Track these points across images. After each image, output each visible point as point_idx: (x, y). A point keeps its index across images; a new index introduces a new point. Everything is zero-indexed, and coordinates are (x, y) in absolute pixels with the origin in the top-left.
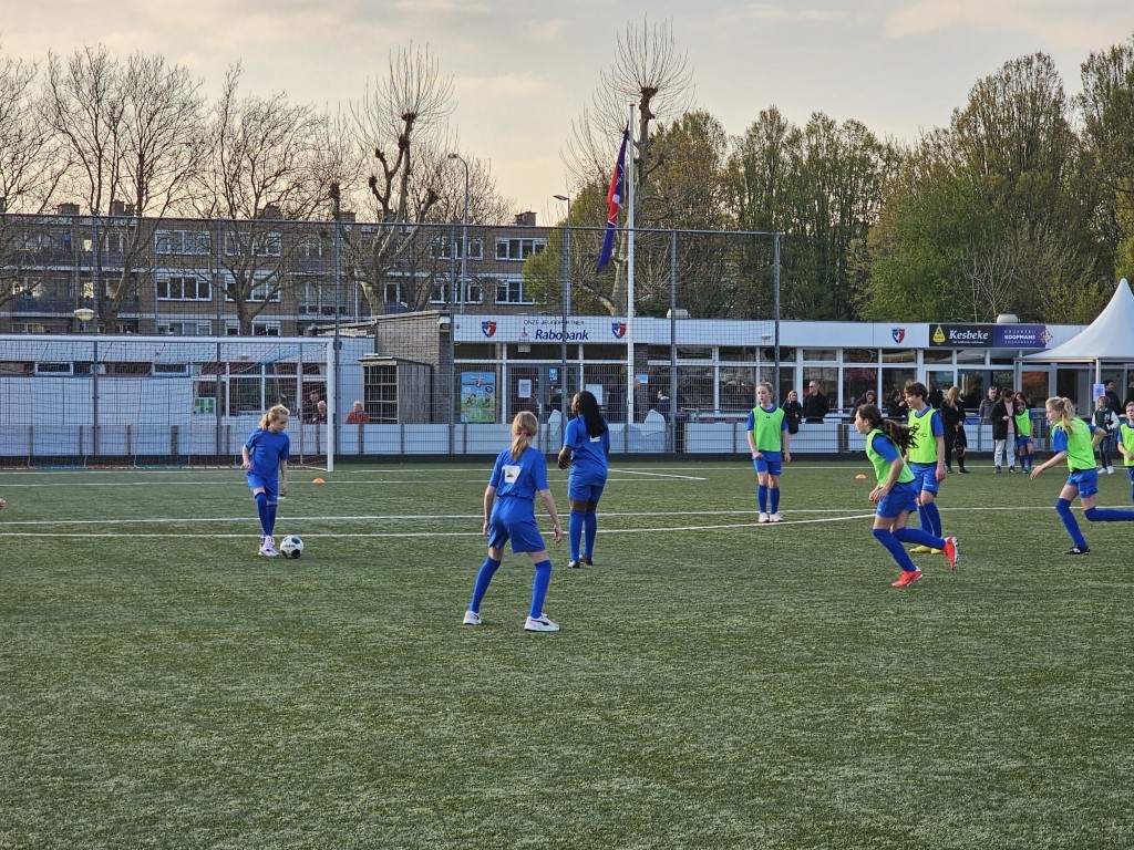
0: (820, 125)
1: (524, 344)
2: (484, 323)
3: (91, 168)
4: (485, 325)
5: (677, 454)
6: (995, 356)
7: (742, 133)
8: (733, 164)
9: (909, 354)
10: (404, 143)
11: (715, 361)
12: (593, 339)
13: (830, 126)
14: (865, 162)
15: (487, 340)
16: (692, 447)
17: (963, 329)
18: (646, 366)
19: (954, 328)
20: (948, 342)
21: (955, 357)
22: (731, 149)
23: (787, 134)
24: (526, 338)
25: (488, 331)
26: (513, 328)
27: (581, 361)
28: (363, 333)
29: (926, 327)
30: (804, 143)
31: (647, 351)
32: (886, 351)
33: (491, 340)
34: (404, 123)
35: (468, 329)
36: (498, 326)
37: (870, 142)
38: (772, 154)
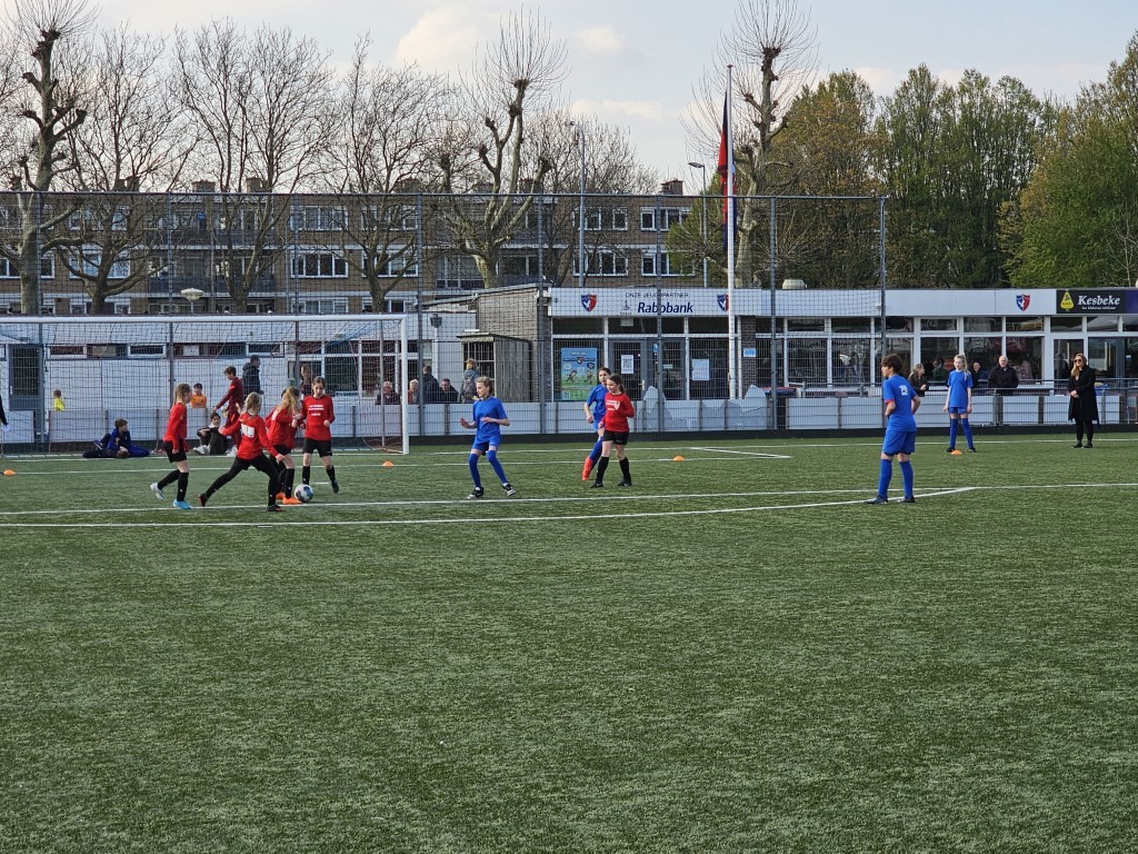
0: (975, 82)
1: (626, 318)
2: (583, 297)
3: (221, 144)
4: (584, 299)
5: (779, 430)
6: (1129, 322)
7: (891, 94)
8: (881, 125)
9: (1035, 321)
10: (515, 111)
11: (828, 334)
12: (698, 312)
13: (982, 83)
14: (1022, 119)
15: (587, 314)
16: (795, 423)
17: (1093, 295)
18: (754, 338)
19: (1083, 293)
20: (1077, 308)
21: (1085, 324)
22: (879, 110)
23: (939, 92)
24: (628, 312)
25: (588, 305)
26: (614, 302)
27: (686, 335)
28: (465, 308)
29: (1052, 293)
30: (957, 102)
31: (754, 325)
32: (1010, 319)
33: (592, 314)
34: (515, 92)
35: (567, 302)
36: (599, 299)
37: (1027, 100)
38: (923, 116)
